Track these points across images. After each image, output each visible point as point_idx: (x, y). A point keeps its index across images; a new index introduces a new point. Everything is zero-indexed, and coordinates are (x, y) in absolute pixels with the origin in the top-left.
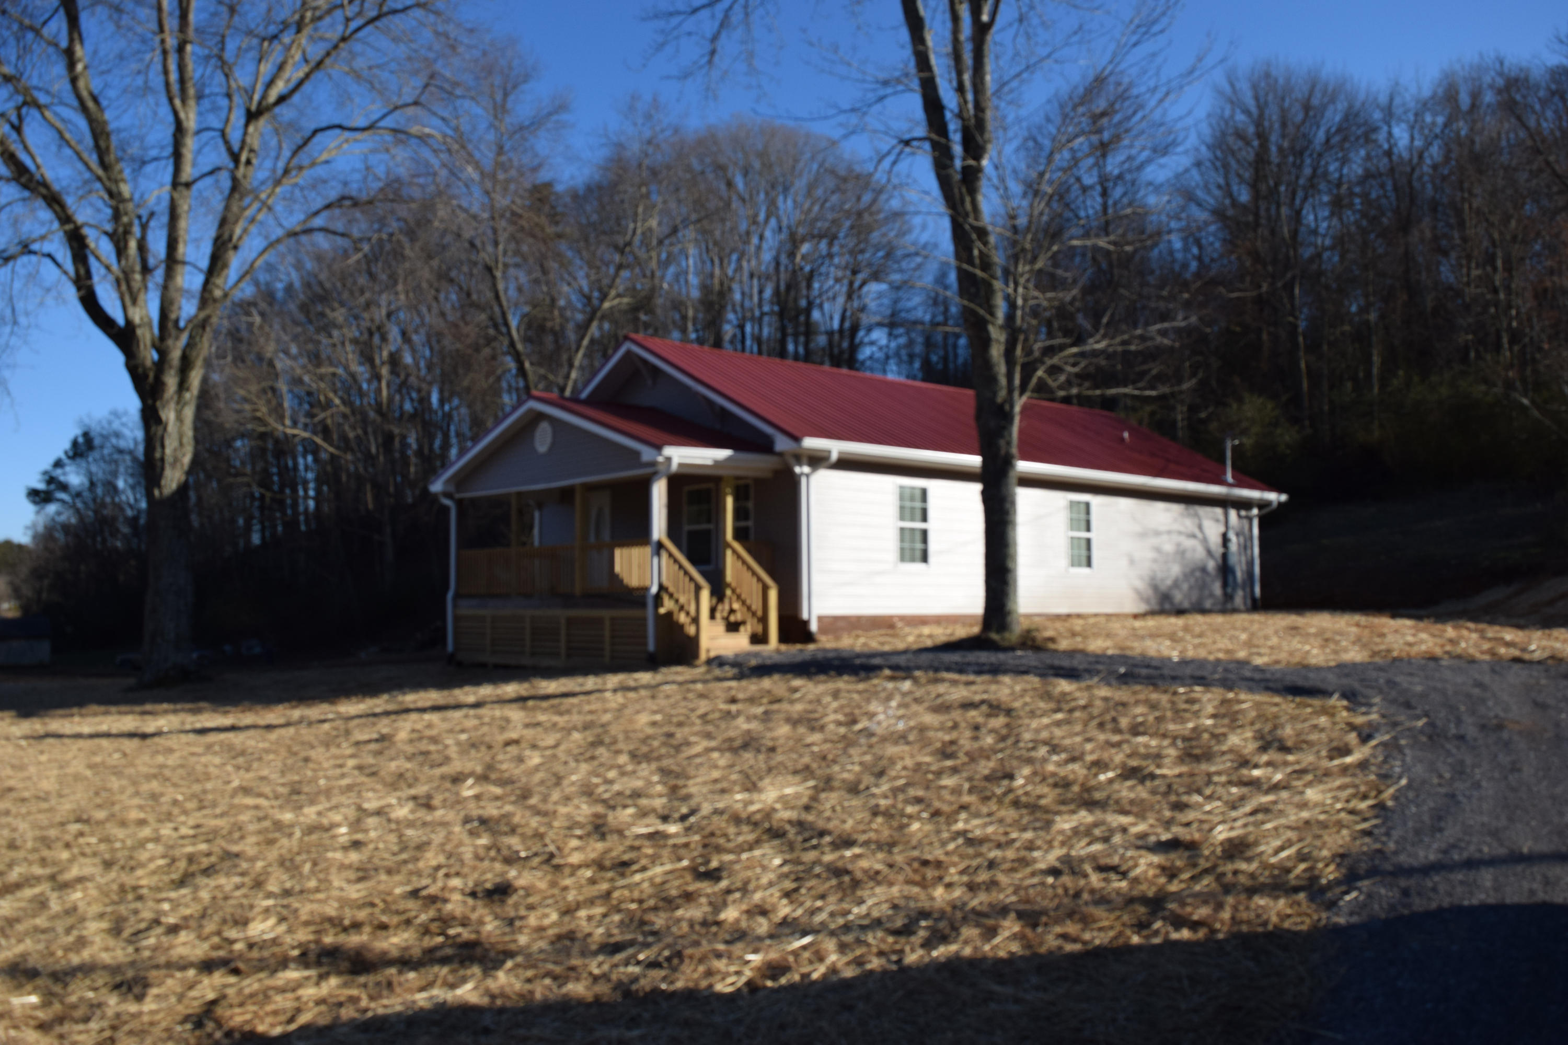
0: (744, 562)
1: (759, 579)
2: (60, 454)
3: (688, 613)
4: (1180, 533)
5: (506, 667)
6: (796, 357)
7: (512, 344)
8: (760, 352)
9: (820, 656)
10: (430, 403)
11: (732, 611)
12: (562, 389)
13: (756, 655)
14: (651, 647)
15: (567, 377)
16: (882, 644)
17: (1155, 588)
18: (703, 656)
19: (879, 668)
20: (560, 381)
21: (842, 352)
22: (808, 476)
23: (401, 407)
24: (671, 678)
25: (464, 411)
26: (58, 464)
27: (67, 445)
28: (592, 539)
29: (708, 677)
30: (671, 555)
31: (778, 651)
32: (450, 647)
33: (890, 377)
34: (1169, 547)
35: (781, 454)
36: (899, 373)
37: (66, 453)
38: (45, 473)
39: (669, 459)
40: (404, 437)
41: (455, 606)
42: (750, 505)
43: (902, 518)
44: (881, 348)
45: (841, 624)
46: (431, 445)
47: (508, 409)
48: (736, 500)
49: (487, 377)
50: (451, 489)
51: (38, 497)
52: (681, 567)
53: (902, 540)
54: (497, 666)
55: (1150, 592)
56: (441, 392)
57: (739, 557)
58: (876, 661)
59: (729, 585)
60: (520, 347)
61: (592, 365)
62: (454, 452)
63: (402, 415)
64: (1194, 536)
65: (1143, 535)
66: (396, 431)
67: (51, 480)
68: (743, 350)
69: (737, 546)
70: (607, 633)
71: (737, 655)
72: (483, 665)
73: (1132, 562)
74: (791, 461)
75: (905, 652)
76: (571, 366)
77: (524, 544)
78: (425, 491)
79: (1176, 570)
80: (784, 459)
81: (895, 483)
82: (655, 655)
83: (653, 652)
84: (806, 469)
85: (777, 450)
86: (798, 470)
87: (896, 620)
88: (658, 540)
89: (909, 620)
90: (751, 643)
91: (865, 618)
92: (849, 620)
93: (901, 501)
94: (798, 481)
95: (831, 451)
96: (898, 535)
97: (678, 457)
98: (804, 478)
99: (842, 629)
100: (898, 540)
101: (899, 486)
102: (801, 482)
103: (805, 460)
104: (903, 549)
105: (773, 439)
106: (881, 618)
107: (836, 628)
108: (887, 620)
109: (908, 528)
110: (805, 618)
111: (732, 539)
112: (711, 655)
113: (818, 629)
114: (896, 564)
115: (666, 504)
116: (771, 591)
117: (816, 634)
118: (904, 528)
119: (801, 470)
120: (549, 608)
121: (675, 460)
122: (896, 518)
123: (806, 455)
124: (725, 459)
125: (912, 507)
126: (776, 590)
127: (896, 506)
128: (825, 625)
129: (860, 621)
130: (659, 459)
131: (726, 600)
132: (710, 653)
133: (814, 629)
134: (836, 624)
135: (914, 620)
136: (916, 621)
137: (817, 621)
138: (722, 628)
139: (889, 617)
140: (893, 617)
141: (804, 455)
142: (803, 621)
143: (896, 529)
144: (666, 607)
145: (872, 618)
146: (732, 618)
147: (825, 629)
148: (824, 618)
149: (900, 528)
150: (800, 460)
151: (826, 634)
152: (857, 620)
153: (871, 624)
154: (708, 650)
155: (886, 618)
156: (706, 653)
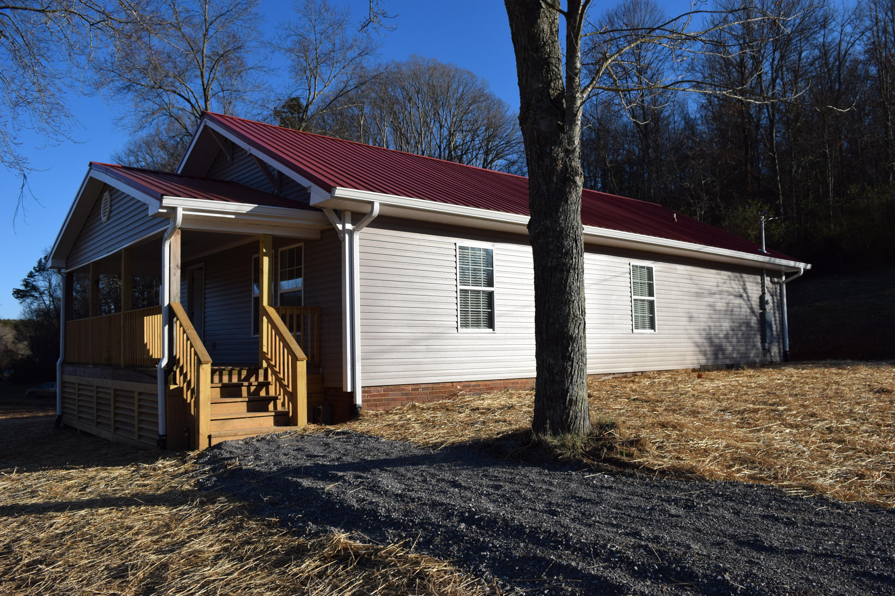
0: (278, 330)
2: (30, 269)
4: (730, 294)
11: (262, 385)
14: (161, 430)
17: (710, 339)
18: (203, 445)
22: (351, 233)
26: (31, 275)
27: (36, 265)
30: (181, 323)
32: (58, 411)
34: (721, 305)
35: (317, 209)
37: (34, 268)
38: (25, 280)
41: (63, 373)
42: (302, 269)
43: (463, 283)
45: (392, 395)
48: (274, 261)
50: (62, 265)
51: (19, 294)
53: (464, 304)
55: (706, 343)
57: (274, 324)
59: (265, 356)
64: (741, 296)
65: (698, 295)
67: (27, 284)
69: (272, 311)
70: (136, 408)
71: (249, 441)
73: (691, 318)
74: (332, 217)
79: (726, 325)
80: (325, 216)
81: (455, 244)
82: (165, 438)
83: (163, 436)
84: (349, 226)
85: (312, 203)
86: (340, 227)
87: (459, 387)
88: (169, 305)
89: (473, 386)
90: (277, 423)
91: (423, 386)
92: (403, 390)
93: (462, 263)
94: (341, 240)
95: (372, 203)
96: (459, 299)
97: (184, 209)
98: (347, 236)
99: (395, 400)
100: (459, 304)
101: (460, 248)
102: (344, 240)
103: (348, 216)
104: (464, 313)
105: (308, 192)
106: (441, 385)
107: (388, 400)
108: (449, 387)
109: (471, 291)
110: (349, 390)
111: (269, 305)
112: (214, 442)
113: (363, 401)
114: (457, 328)
115: (180, 264)
116: (298, 362)
117: (361, 408)
118: (466, 291)
119: (344, 227)
120: (105, 378)
121: (180, 213)
122: (456, 280)
123: (349, 211)
124: (248, 214)
125: (474, 270)
126: (305, 362)
127: (456, 268)
128: (373, 396)
129: (417, 389)
130: (160, 210)
131: (261, 372)
132: (212, 440)
133: (359, 401)
134: (388, 394)
135: (479, 386)
136: (481, 387)
137: (363, 392)
138: (244, 406)
139: (451, 384)
140: (455, 384)
141: (346, 210)
142: (347, 392)
143: (456, 292)
144: (178, 382)
145: (431, 386)
146: (263, 393)
147: (374, 400)
148: (373, 389)
149: (461, 290)
150: (342, 216)
151: (376, 406)
152: (413, 390)
153: (430, 393)
154: (210, 437)
155: (448, 385)
156: (207, 440)
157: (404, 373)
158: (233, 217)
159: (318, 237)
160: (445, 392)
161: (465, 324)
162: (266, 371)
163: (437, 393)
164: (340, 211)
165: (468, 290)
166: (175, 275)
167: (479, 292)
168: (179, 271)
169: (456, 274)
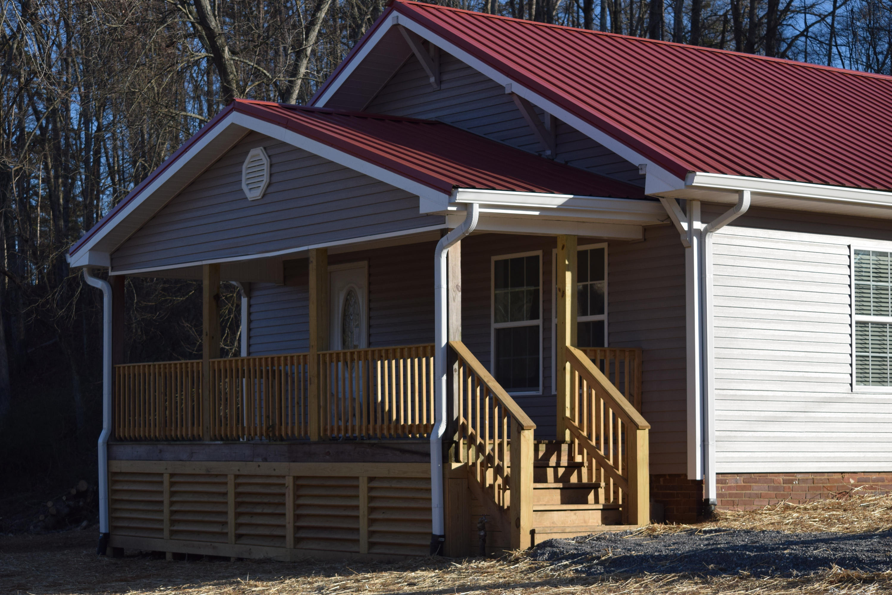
0: (594, 383)
1: (619, 411)
3: (499, 471)
5: (195, 558)
6: (678, 37)
7: (202, 18)
8: (616, 28)
9: (722, 541)
10: (68, 118)
11: (573, 466)
12: (285, 94)
13: (615, 540)
14: (437, 529)
15: (294, 72)
16: (828, 522)
18: (525, 543)
19: (826, 562)
20: (282, 79)
21: (755, 25)
22: (702, 236)
23: (20, 127)
24: (468, 581)
25: (122, 130)
28: (337, 346)
29: (534, 577)
30: (469, 371)
31: (651, 535)
32: (103, 528)
33: (837, 65)
35: (654, 199)
36: (855, 61)
39: (467, 207)
40: (25, 177)
41: (110, 457)
42: (604, 286)
43: (860, 311)
44: (822, 18)
45: (757, 488)
46: (69, 188)
47: (194, 129)
48: (579, 278)
49: (161, 73)
50: (104, 262)
52: (487, 391)
53: (862, 345)
54: (179, 557)
56: (85, 100)
57: (585, 374)
58: (821, 551)
59: (568, 423)
60: (213, 23)
61: (333, 52)
62: (106, 199)
63: (21, 139)
66: (13, 167)
68: (588, 24)
69: (579, 354)
70: (363, 502)
71: (581, 541)
72: (160, 555)
74: (675, 211)
75: (866, 536)
76: (299, 53)
77: (224, 353)
78: (62, 263)
80: (662, 208)
81: (849, 247)
82: (443, 539)
83: (440, 536)
84: (698, 225)
85: (648, 191)
86: (685, 226)
87: (852, 481)
88: (449, 346)
89: (874, 481)
90: (606, 521)
91: (799, 476)
92: (773, 481)
93: (859, 277)
94: (685, 244)
95: (740, 193)
96: (854, 337)
97: (482, 206)
98: (695, 240)
99: (760, 496)
100: (854, 345)
101: (857, 252)
102: (691, 246)
103: (697, 209)
104: (862, 359)
105: (641, 172)
106: (826, 476)
107: (750, 496)
108: (836, 481)
109: (873, 323)
110: (698, 478)
111: (572, 345)
112: (538, 540)
113: (718, 495)
114: (851, 385)
115: (460, 284)
116: (638, 432)
117: (715, 505)
118: (864, 324)
119: (690, 225)
120: (265, 460)
121: (476, 211)
122: (850, 306)
123: (698, 200)
124: (560, 209)
125: (877, 288)
126: (647, 431)
127: (850, 286)
128: (730, 488)
129: (791, 482)
130: (450, 208)
131: (565, 448)
132: (537, 536)
133: (713, 495)
134: (749, 488)
135: (882, 480)
136: (886, 483)
137: (718, 482)
138: (557, 495)
139: (840, 476)
140: (847, 476)
141: (694, 200)
142: (695, 481)
143: (851, 325)
144: (461, 459)
145: (810, 477)
146: (574, 479)
147: (731, 495)
148: (729, 477)
149: (857, 323)
150: (687, 209)
151: (733, 503)
152: (785, 482)
153: (809, 489)
154: (533, 532)
155: (836, 476)
156: (529, 536)
157: (773, 454)
158: (537, 213)
159: (639, 236)
160: (830, 489)
161: (863, 379)
162: (571, 445)
163: (819, 488)
164: (685, 201)
165: (867, 323)
166: (454, 301)
167: (884, 325)
168: (460, 294)
169: (850, 296)
